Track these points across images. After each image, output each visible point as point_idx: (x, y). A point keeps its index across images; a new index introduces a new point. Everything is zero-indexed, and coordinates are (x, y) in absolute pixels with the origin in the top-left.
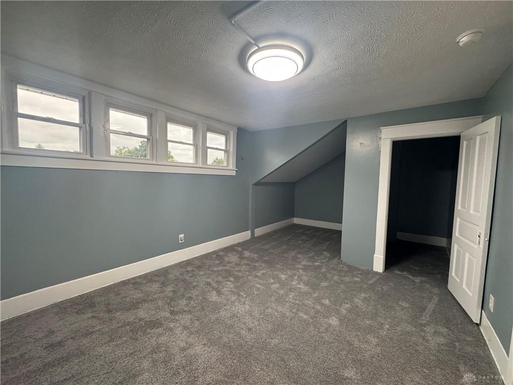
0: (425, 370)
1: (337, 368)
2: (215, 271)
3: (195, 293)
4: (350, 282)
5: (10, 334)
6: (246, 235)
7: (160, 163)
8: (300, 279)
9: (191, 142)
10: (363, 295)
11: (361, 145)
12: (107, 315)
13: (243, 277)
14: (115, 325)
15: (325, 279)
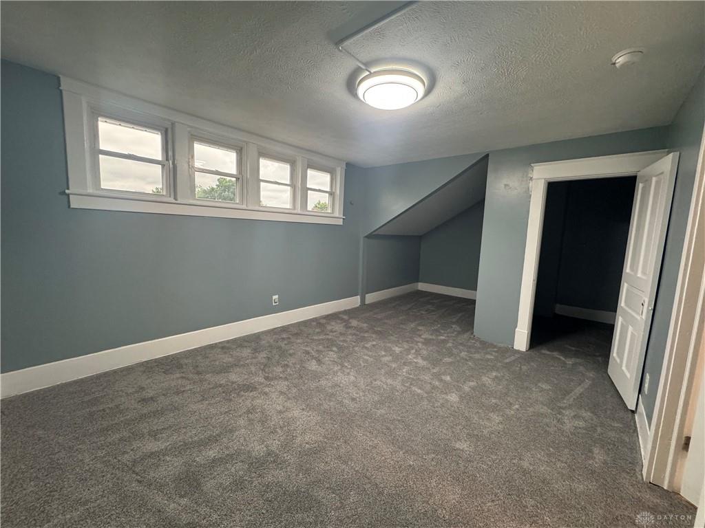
0: (551, 449)
1: (449, 440)
2: (316, 340)
3: (291, 361)
4: (482, 360)
5: (101, 387)
6: (355, 302)
7: (250, 208)
8: (418, 353)
9: (288, 182)
10: (494, 374)
11: (505, 187)
12: (196, 377)
13: (348, 348)
14: (206, 386)
15: (451, 354)
